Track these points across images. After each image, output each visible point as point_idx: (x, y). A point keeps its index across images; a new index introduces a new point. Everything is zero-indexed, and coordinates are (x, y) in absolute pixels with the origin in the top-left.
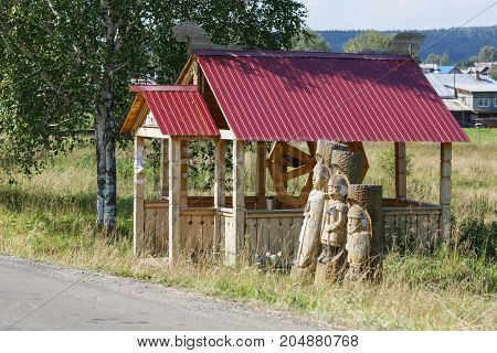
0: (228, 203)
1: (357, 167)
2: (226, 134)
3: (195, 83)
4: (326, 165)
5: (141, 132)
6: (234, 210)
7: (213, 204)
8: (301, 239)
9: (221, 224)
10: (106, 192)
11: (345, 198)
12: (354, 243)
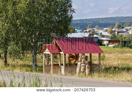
2: (61, 53)
3: (55, 43)
5: (45, 53)
6: (64, 66)
7: (59, 65)
9: (61, 69)
10: (35, 64)
11: (85, 64)
12: (87, 71)
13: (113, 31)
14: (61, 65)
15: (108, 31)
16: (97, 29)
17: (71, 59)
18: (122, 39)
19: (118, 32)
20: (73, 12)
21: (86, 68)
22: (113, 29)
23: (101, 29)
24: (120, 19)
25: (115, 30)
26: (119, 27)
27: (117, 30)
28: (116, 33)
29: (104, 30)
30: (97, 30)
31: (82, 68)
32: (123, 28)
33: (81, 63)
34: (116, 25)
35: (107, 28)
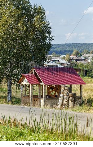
0: (42, 96)
1: (70, 90)
2: (41, 84)
3: (33, 73)
4: (64, 90)
6: (44, 98)
7: (38, 97)
8: (59, 103)
9: (40, 101)
10: (10, 95)
11: (68, 96)
12: (71, 104)
13: (71, 59)
14: (41, 97)
15: (66, 59)
16: (54, 56)
17: (51, 90)
18: (83, 68)
19: (76, 60)
20: (52, 39)
21: (70, 101)
22: (71, 57)
23: (58, 56)
24: (77, 46)
25: (73, 58)
26: (77, 54)
27: (75, 58)
28: (74, 60)
29: (61, 57)
30: (54, 58)
31: (65, 101)
32: (81, 55)
33: (64, 96)
34: (74, 53)
35: (65, 56)
